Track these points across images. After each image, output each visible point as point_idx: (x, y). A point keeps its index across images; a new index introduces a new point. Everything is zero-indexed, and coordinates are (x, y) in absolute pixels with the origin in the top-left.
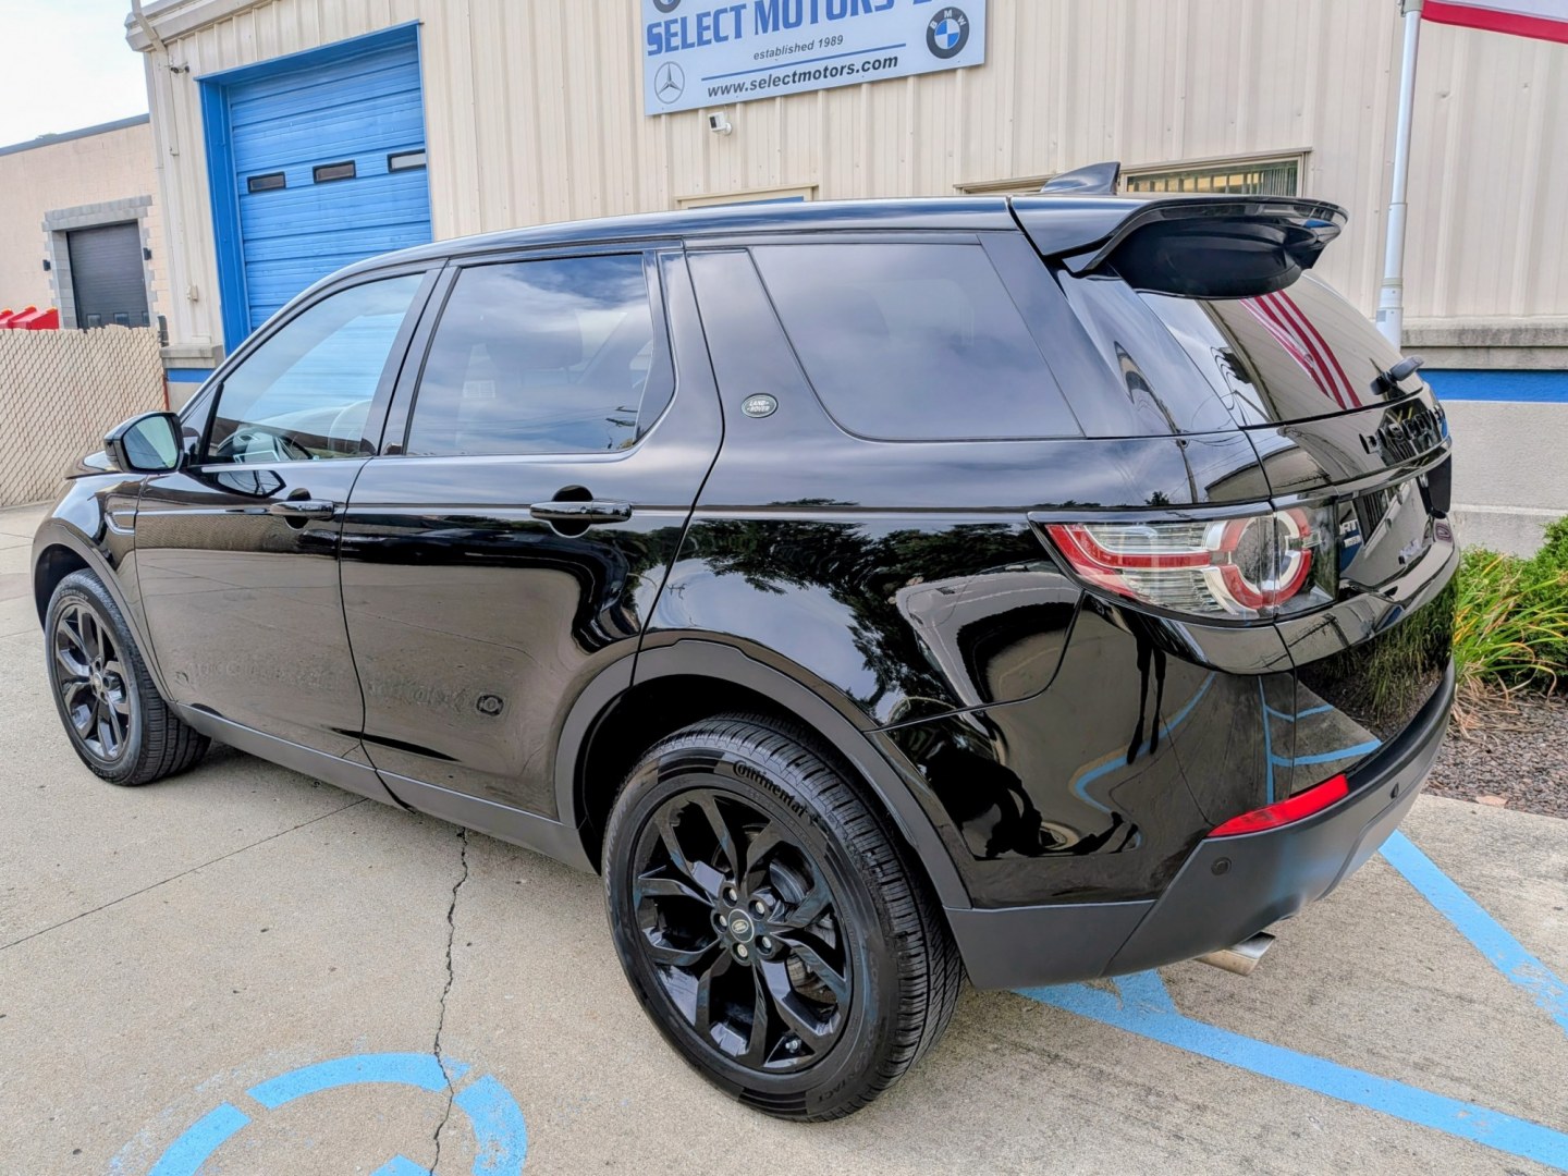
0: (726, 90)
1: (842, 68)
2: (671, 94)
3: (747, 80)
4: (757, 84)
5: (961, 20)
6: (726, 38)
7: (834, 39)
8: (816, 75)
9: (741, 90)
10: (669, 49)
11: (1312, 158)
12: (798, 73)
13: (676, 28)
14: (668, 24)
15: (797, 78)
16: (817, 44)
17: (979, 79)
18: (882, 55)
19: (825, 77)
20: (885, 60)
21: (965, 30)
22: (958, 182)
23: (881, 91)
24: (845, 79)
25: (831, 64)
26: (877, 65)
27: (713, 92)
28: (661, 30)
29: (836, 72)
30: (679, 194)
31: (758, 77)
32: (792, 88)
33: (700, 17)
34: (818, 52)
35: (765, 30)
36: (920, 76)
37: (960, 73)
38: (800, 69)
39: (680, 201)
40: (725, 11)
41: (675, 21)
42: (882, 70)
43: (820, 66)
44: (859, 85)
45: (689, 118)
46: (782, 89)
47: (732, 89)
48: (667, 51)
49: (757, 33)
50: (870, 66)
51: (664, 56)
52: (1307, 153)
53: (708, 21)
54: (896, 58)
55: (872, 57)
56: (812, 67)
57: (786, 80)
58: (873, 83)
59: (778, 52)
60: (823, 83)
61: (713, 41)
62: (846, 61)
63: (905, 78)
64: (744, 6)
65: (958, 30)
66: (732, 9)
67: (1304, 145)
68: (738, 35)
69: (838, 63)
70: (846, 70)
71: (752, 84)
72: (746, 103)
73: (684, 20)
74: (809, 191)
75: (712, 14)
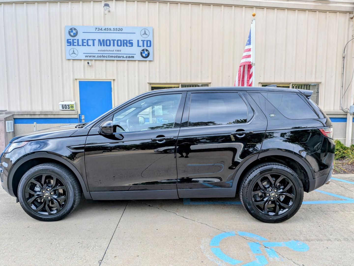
0: (91, 56)
1: (121, 56)
2: (74, 55)
3: (96, 55)
4: (99, 56)
5: (148, 51)
6: (90, 46)
7: (119, 50)
8: (115, 57)
9: (94, 57)
10: (73, 45)
11: (211, 84)
12: (110, 56)
13: (76, 41)
14: (73, 40)
15: (109, 57)
16: (114, 51)
17: (152, 63)
18: (131, 56)
19: (117, 57)
20: (131, 57)
21: (149, 54)
22: (148, 82)
23: (130, 63)
24: (122, 59)
25: (118, 55)
26: (129, 57)
27: (86, 56)
28: (71, 41)
29: (119, 57)
30: (76, 78)
31: (99, 55)
32: (108, 59)
33: (83, 40)
34: (114, 52)
35: (101, 45)
36: (139, 61)
37: (148, 62)
38: (110, 55)
39: (76, 79)
40: (90, 40)
41: (76, 40)
42: (131, 58)
43: (116, 55)
44: (125, 60)
45: (79, 62)
46: (105, 58)
47: (92, 56)
48: (73, 46)
49: (99, 46)
50: (128, 57)
51: (72, 47)
52: (210, 83)
53: (85, 41)
54: (134, 57)
55: (128, 55)
56: (114, 55)
57: (107, 57)
58: (128, 60)
59: (104, 51)
60: (116, 59)
61: (86, 45)
62: (122, 55)
63: (135, 61)
64: (95, 40)
65: (147, 53)
66: (92, 40)
67: (210, 82)
68: (94, 45)
69: (120, 55)
70: (122, 57)
71: (97, 56)
72: (95, 60)
73: (78, 40)
74: (113, 80)
75: (86, 40)
